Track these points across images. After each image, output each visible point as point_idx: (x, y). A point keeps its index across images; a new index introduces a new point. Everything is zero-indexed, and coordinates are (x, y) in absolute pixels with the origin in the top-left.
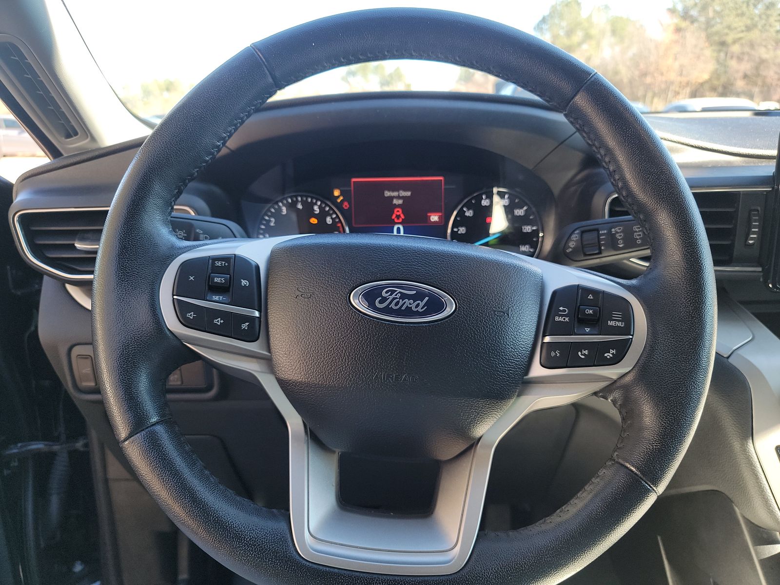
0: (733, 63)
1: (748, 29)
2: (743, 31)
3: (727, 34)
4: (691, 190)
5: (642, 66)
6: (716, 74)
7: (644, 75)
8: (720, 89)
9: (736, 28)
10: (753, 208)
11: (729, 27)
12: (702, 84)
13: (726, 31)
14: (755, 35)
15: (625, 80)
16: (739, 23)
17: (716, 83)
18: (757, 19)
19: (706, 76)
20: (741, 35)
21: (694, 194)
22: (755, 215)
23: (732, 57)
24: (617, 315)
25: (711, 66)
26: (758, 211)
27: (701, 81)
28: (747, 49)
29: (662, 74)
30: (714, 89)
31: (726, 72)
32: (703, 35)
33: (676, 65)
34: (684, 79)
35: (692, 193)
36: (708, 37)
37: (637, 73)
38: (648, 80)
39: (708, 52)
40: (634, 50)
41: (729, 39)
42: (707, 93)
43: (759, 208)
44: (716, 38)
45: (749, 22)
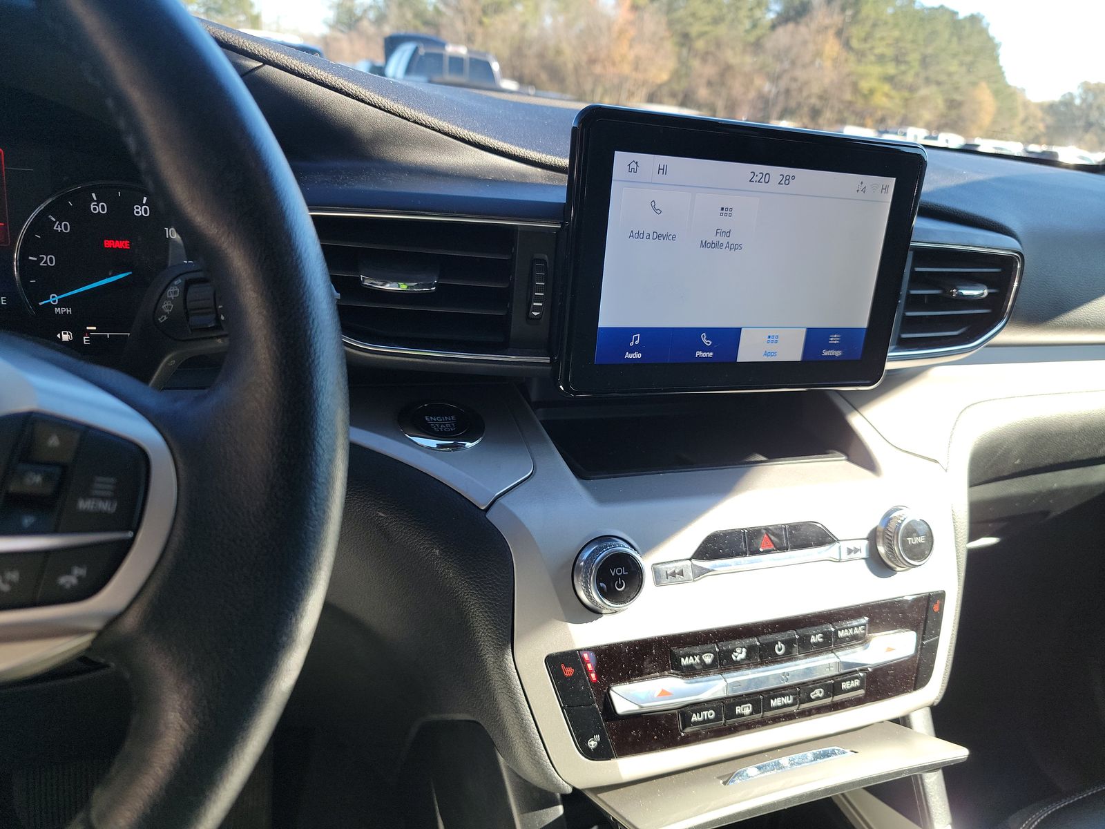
0: (696, 63)
1: (716, 21)
2: (708, 24)
3: (691, 24)
4: (311, 210)
5: (591, 49)
6: (676, 75)
7: (592, 61)
8: (680, 97)
9: (701, 19)
10: (537, 256)
11: (693, 15)
12: (660, 86)
13: (690, 20)
14: (722, 30)
15: (570, 66)
16: (707, 12)
17: (676, 87)
18: (725, 10)
19: (665, 77)
20: (707, 28)
21: (315, 219)
22: (540, 269)
23: (695, 56)
24: (104, 484)
25: (672, 64)
26: (544, 261)
27: (659, 81)
28: (712, 49)
29: (614, 64)
30: (673, 95)
31: (687, 75)
32: (664, 20)
33: (631, 56)
34: (640, 76)
35: (312, 216)
36: (670, 23)
37: (584, 58)
38: (598, 69)
39: (669, 46)
40: (582, 24)
41: (694, 30)
42: (666, 99)
43: (546, 257)
44: (678, 27)
45: (716, 12)
